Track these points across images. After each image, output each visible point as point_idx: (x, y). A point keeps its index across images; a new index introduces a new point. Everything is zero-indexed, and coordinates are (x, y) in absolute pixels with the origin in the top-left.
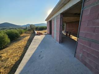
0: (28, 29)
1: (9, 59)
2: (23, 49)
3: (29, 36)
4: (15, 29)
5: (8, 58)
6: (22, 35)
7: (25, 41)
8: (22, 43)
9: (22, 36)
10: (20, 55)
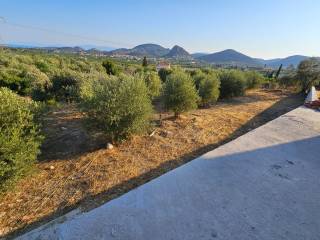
0: (280, 76)
1: (202, 132)
2: (235, 129)
3: (273, 103)
4: (243, 69)
5: (201, 129)
6: (251, 92)
7: (249, 111)
8: (240, 113)
9: (249, 96)
10: (222, 137)
